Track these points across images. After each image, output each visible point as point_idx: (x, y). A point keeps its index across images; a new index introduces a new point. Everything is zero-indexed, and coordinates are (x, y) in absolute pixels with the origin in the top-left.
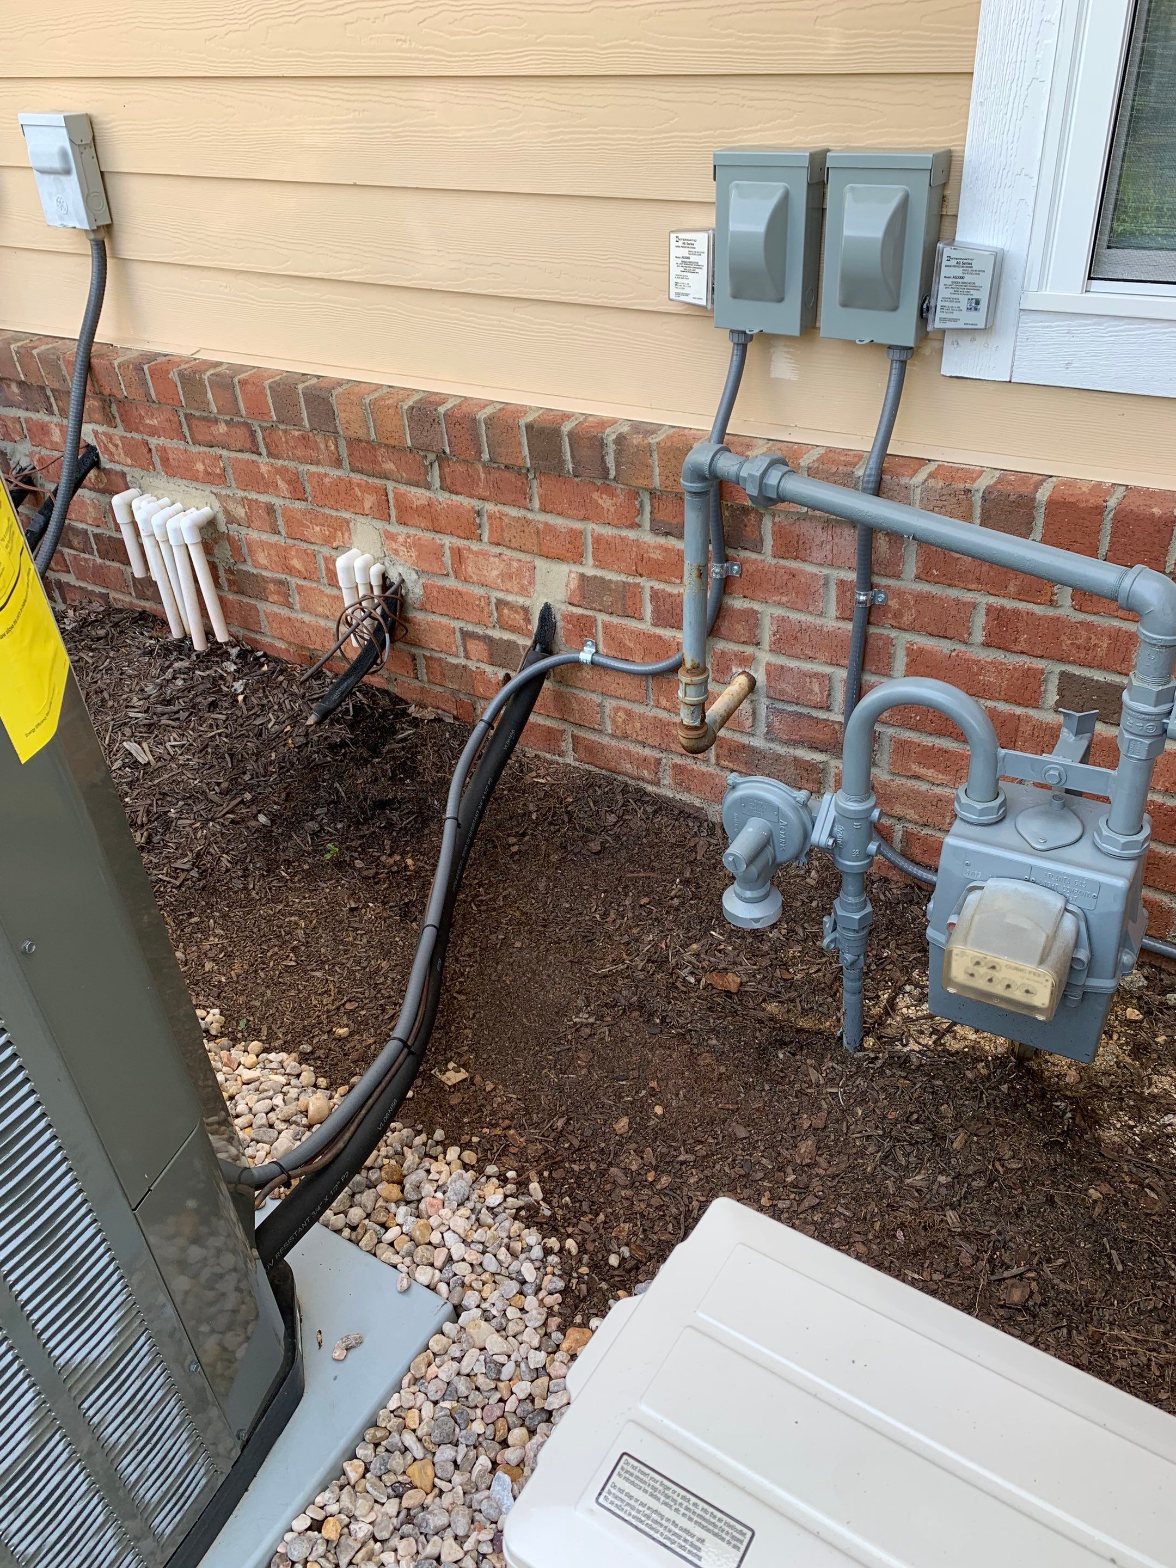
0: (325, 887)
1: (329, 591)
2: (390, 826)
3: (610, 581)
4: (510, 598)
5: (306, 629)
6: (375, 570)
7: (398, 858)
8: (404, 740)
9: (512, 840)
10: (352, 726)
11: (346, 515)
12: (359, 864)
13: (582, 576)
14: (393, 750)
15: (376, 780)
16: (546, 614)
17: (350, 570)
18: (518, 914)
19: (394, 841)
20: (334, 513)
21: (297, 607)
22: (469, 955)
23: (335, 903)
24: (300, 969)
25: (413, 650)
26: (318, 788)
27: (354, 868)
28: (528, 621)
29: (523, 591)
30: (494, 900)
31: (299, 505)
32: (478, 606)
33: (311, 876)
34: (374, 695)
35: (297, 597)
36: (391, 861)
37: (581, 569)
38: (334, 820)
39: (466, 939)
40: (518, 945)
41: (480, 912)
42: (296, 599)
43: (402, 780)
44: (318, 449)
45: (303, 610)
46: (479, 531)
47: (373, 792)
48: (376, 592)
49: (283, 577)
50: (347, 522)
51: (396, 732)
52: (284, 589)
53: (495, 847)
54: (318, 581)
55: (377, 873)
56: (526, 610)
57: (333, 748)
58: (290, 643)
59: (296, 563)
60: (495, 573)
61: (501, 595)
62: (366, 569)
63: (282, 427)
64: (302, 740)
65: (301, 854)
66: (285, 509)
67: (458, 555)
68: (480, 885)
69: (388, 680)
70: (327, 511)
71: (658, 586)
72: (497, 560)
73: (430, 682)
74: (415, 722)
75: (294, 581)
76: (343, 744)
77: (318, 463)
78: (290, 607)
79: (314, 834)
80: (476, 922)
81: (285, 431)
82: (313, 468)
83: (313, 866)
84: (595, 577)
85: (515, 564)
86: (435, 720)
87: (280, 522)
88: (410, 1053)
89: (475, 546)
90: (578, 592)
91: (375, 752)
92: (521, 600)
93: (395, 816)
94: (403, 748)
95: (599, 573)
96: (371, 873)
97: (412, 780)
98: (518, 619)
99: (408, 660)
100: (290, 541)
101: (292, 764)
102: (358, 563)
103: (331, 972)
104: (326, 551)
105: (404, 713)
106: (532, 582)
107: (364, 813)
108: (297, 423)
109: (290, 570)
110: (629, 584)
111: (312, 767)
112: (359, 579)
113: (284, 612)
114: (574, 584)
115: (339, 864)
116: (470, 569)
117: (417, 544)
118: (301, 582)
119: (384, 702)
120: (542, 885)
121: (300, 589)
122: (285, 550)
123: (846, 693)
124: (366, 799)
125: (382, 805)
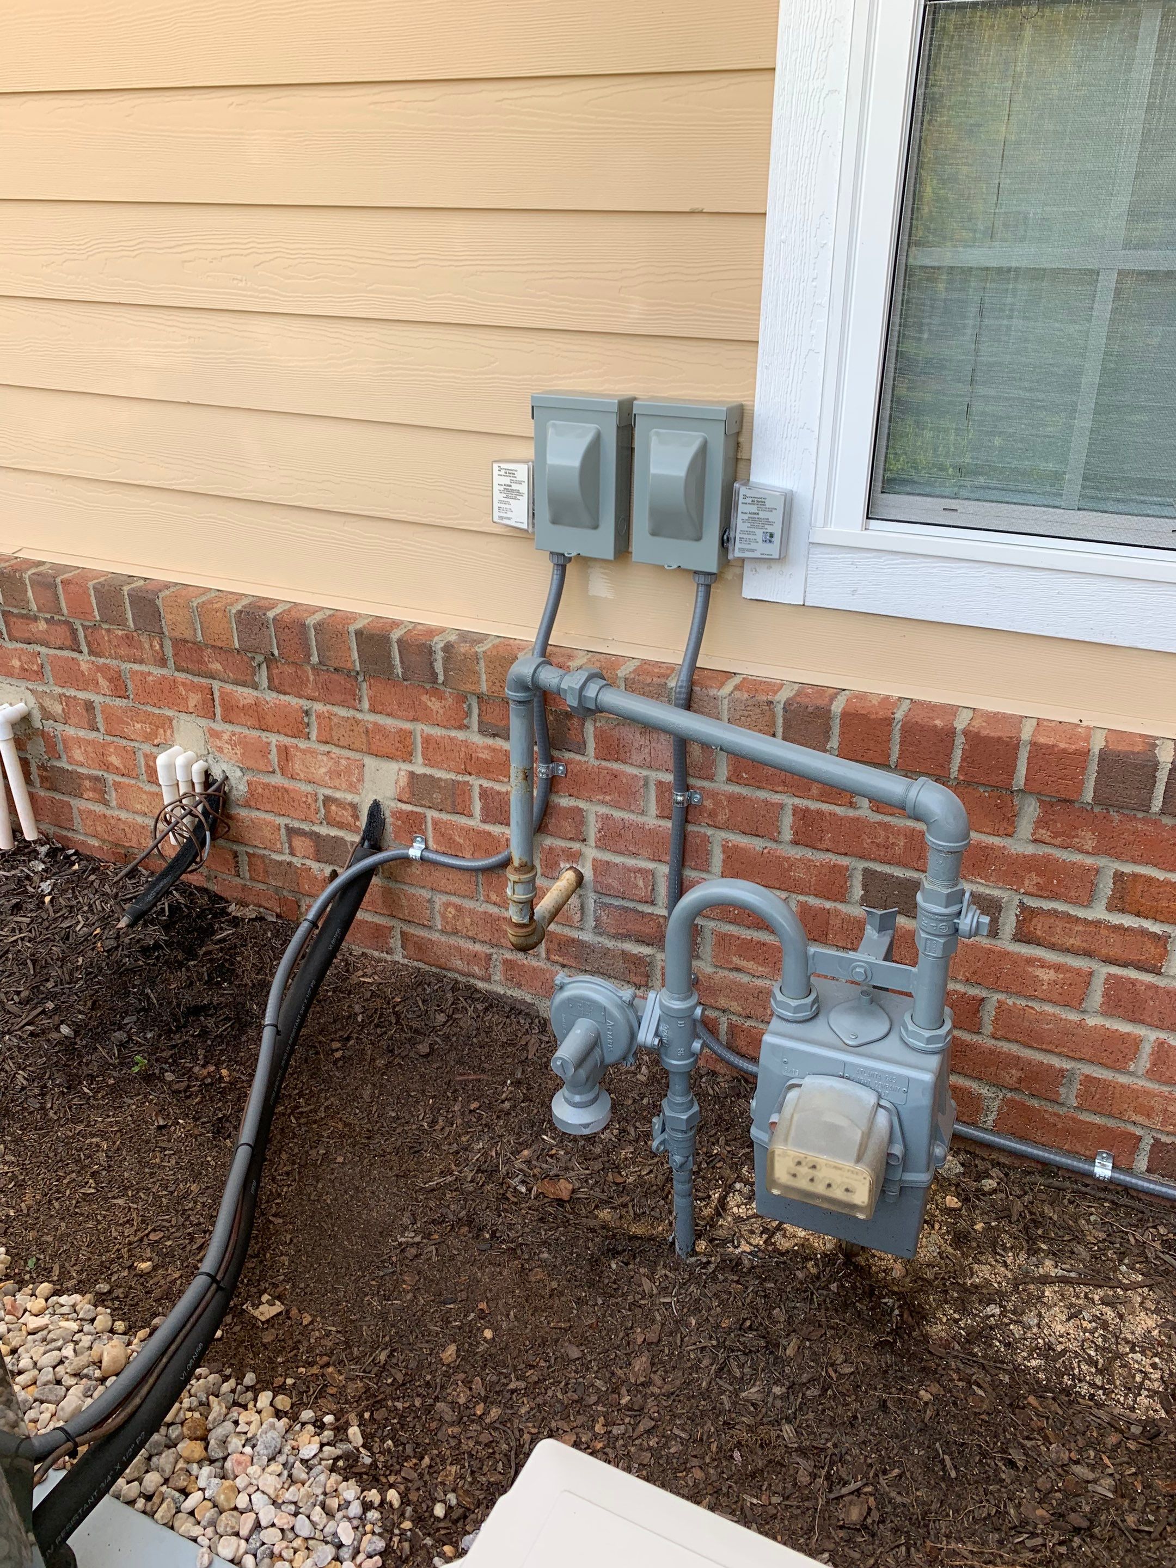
0: (131, 1103)
1: (149, 788)
2: (204, 1033)
3: (440, 779)
4: (338, 795)
5: (122, 826)
6: (198, 767)
7: (212, 1068)
8: (223, 940)
9: (336, 1045)
10: (167, 927)
11: (170, 713)
12: (169, 1076)
13: (412, 775)
14: (209, 953)
15: (191, 984)
16: (375, 809)
17: (171, 767)
18: (340, 1126)
19: (209, 1050)
20: (157, 711)
21: (114, 804)
22: (287, 1174)
23: (140, 1121)
24: (101, 1196)
25: (235, 847)
26: (127, 994)
27: (163, 1081)
28: (356, 817)
29: (352, 788)
30: (315, 1111)
31: (119, 702)
32: (305, 802)
33: (116, 1091)
34: (191, 894)
35: (114, 794)
36: (205, 1072)
37: (410, 768)
38: (143, 1030)
39: (284, 1156)
40: (340, 1159)
41: (299, 1125)
42: (113, 796)
43: (219, 983)
44: (142, 648)
45: (120, 807)
46: (307, 730)
47: (188, 998)
48: (198, 789)
49: (100, 773)
50: (170, 720)
51: (214, 933)
52: (99, 786)
53: (317, 1053)
54: (137, 778)
55: (189, 1087)
56: (354, 807)
57: (146, 951)
58: (104, 841)
59: (114, 760)
60: (323, 770)
61: (328, 792)
62: (188, 766)
63: (105, 626)
64: (113, 943)
65: (105, 1067)
66: (105, 706)
67: (285, 753)
68: (301, 1095)
69: (208, 878)
70: (150, 709)
71: (486, 784)
72: (325, 758)
73: (251, 879)
74: (235, 922)
75: (111, 778)
76: (157, 946)
77: (141, 662)
78: (106, 803)
79: (122, 1045)
80: (295, 1136)
81: (108, 630)
82: (136, 667)
83: (119, 1080)
84: (425, 775)
85: (343, 762)
86: (256, 919)
87: (99, 719)
88: (219, 1288)
89: (303, 744)
90: (407, 789)
91: (191, 954)
92: (349, 797)
93: (210, 1023)
94: (221, 949)
95: (428, 771)
96: (182, 1086)
97: (230, 983)
98: (346, 815)
99: (229, 857)
100: (108, 738)
101: (100, 969)
102: (180, 761)
103: (135, 1199)
104: (146, 748)
105: (224, 912)
106: (361, 780)
107: (175, 1020)
108: (122, 623)
109: (108, 767)
110: (458, 782)
111: (121, 972)
112: (180, 776)
113: (99, 809)
114: (403, 781)
115: (148, 1078)
116: (297, 766)
117: (243, 742)
118: (119, 779)
119: (203, 901)
120: (366, 1093)
121: (117, 785)
122: (103, 746)
123: (669, 887)
124: (179, 1005)
125: (196, 1011)
